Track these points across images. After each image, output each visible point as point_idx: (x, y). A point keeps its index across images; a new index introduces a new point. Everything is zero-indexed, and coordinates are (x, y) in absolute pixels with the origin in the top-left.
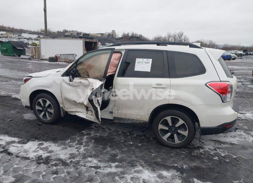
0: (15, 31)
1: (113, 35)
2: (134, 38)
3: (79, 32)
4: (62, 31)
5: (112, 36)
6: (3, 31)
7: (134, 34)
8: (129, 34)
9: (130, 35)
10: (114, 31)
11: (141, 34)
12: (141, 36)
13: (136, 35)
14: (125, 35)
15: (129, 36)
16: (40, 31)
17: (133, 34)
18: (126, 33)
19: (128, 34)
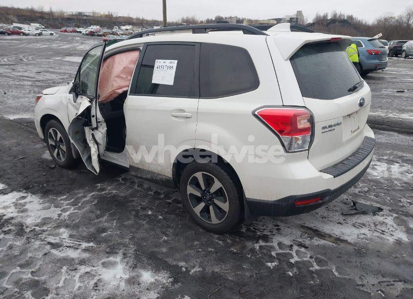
0: (145, 24)
1: (299, 20)
2: (338, 23)
3: (241, 18)
4: (214, 19)
5: (297, 21)
6: (129, 24)
7: (338, 15)
8: (327, 16)
9: (329, 17)
10: (300, 13)
11: (350, 15)
12: (351, 18)
13: (340, 16)
14: (320, 17)
15: (327, 20)
16: (180, 22)
17: (335, 15)
18: (322, 14)
19: (325, 17)
